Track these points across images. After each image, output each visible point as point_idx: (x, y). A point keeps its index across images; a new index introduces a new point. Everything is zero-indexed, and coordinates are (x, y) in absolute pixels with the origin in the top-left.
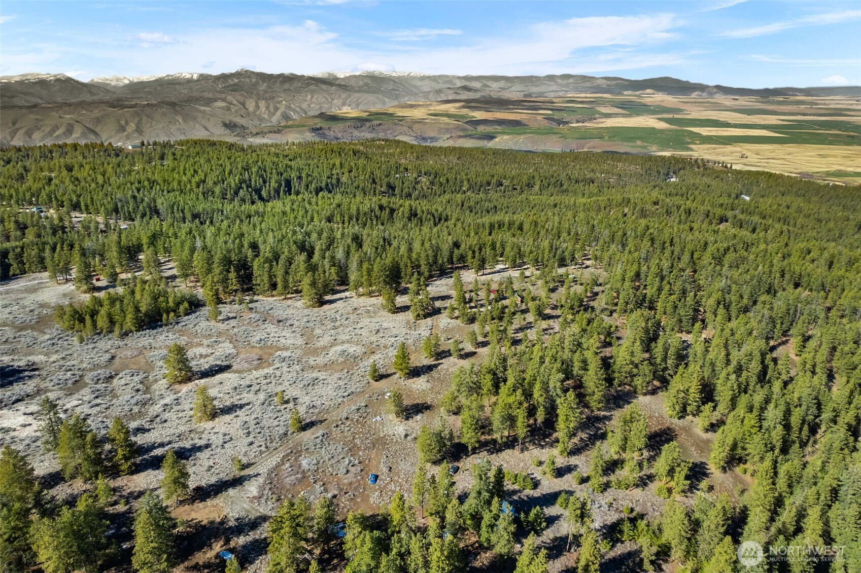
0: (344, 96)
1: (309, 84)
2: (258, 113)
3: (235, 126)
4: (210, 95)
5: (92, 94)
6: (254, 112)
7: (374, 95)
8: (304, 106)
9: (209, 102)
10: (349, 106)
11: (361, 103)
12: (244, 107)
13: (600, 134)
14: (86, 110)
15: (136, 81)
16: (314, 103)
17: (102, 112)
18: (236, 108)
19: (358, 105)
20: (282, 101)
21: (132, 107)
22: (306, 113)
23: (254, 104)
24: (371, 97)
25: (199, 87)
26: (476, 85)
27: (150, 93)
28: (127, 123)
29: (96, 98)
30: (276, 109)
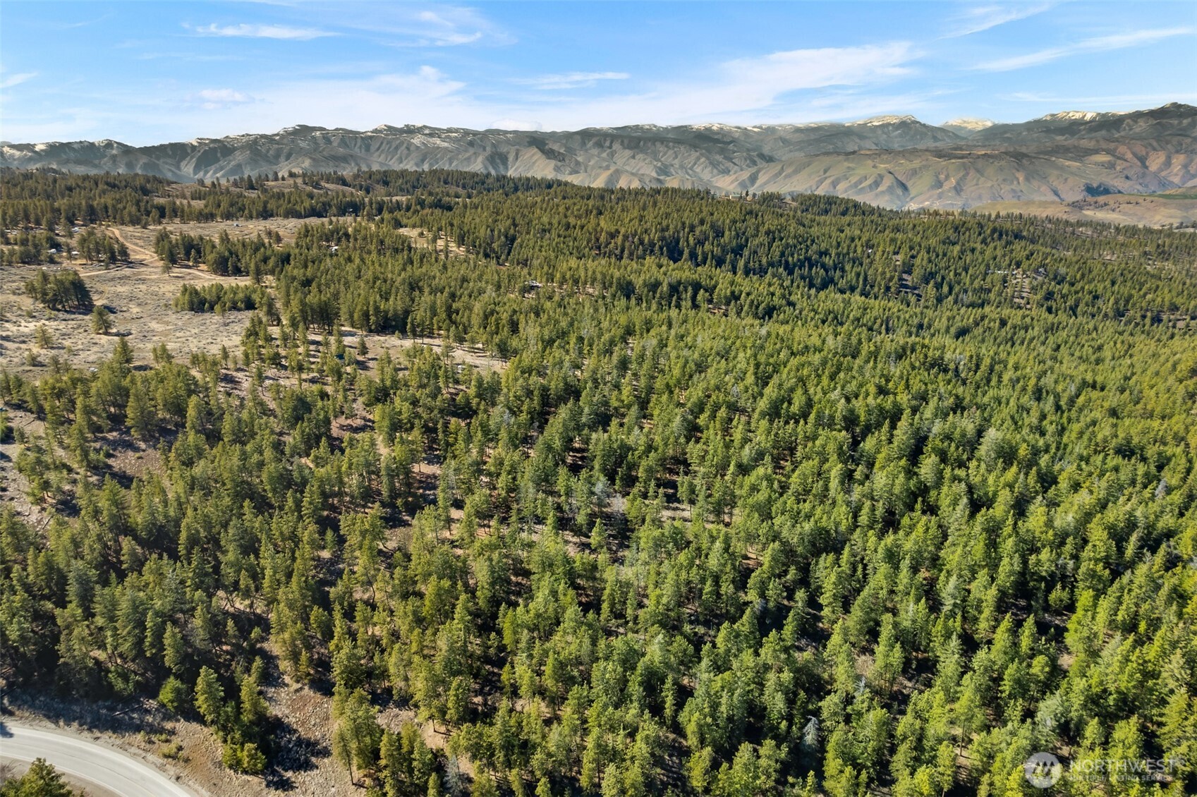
2: (1163, 174)
3: (1107, 192)
18: (1126, 164)
23: (1162, 159)
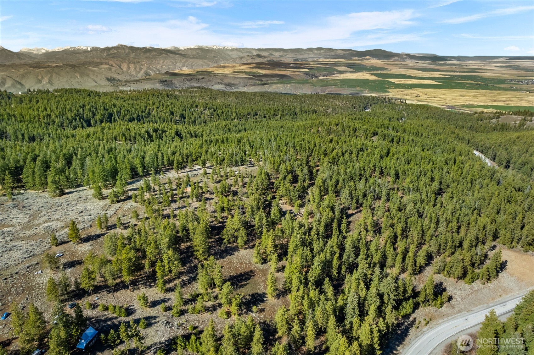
0: (183, 61)
1: (161, 54)
2: (129, 71)
3: (114, 79)
4: (99, 61)
5: (20, 59)
6: (127, 71)
7: (202, 60)
8: (159, 67)
9: (97, 65)
10: (187, 67)
11: (194, 65)
12: (121, 68)
13: (335, 83)
14: (15, 70)
15: (50, 51)
16: (164, 65)
17: (26, 71)
18: (115, 68)
19: (192, 67)
20: (144, 64)
21: (45, 67)
22: (159, 71)
23: (126, 66)
24: (200, 62)
25: (91, 55)
26: (265, 54)
27: (59, 59)
28: (43, 78)
29: (23, 62)
30: (141, 69)
